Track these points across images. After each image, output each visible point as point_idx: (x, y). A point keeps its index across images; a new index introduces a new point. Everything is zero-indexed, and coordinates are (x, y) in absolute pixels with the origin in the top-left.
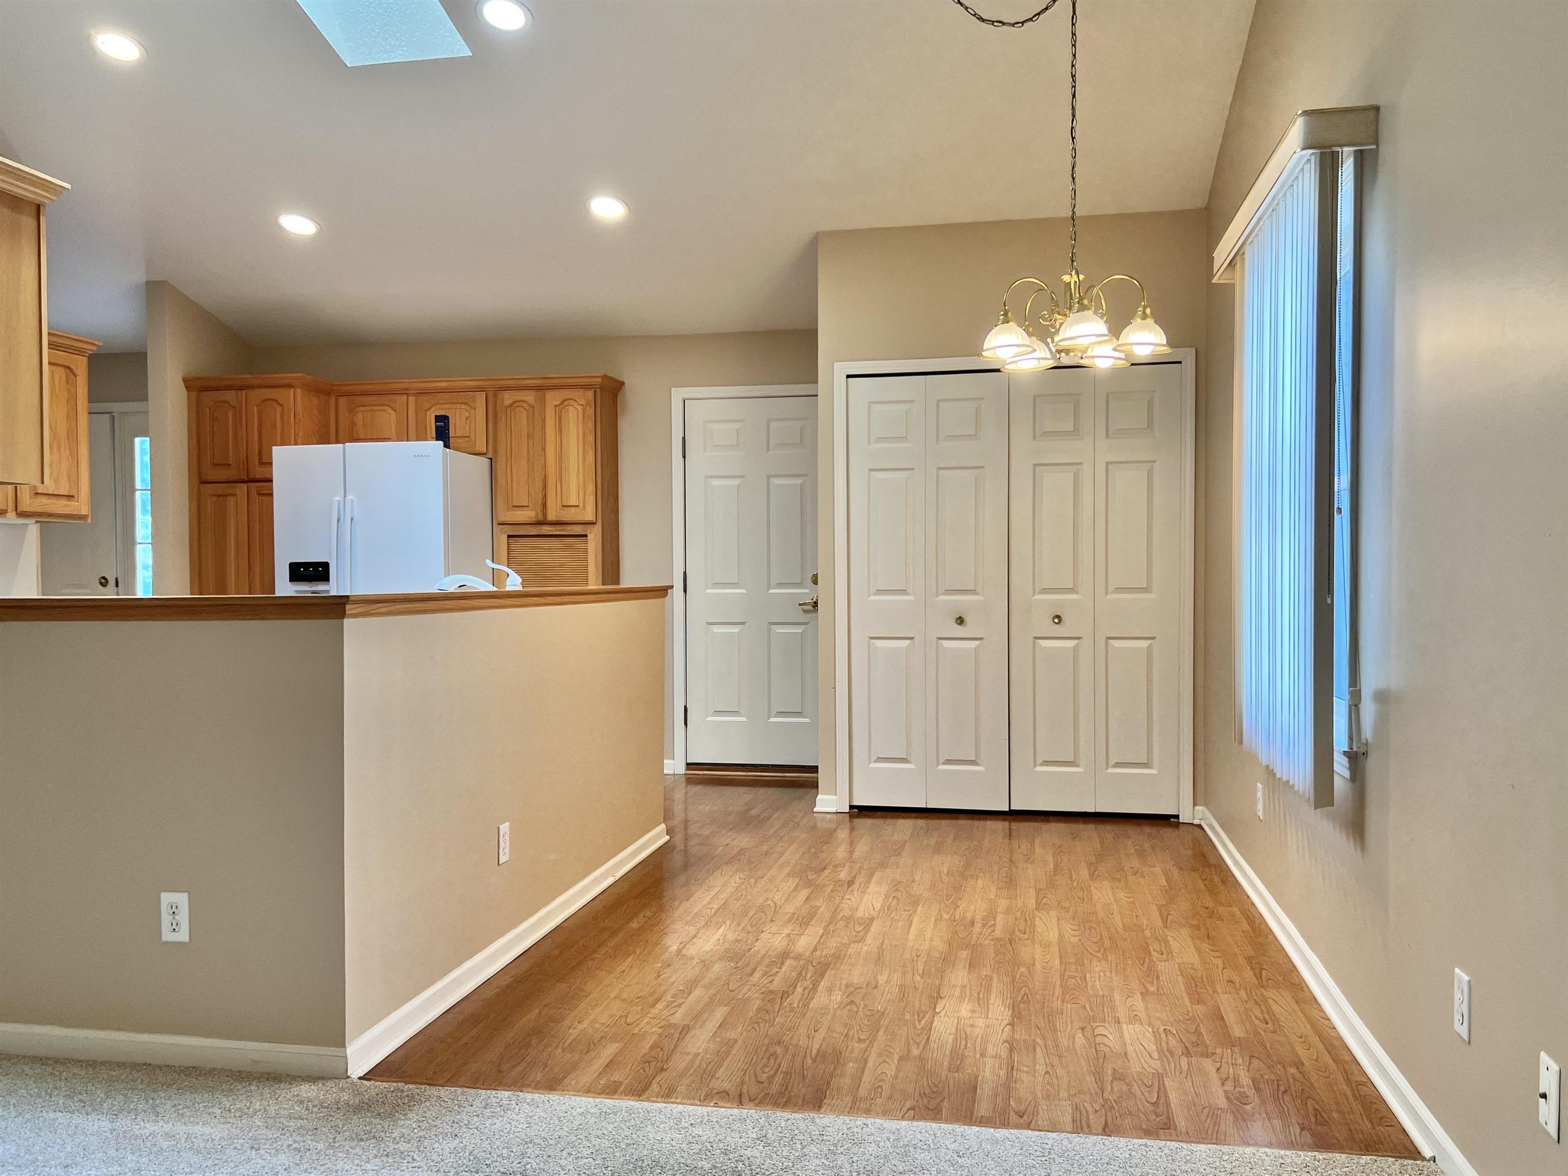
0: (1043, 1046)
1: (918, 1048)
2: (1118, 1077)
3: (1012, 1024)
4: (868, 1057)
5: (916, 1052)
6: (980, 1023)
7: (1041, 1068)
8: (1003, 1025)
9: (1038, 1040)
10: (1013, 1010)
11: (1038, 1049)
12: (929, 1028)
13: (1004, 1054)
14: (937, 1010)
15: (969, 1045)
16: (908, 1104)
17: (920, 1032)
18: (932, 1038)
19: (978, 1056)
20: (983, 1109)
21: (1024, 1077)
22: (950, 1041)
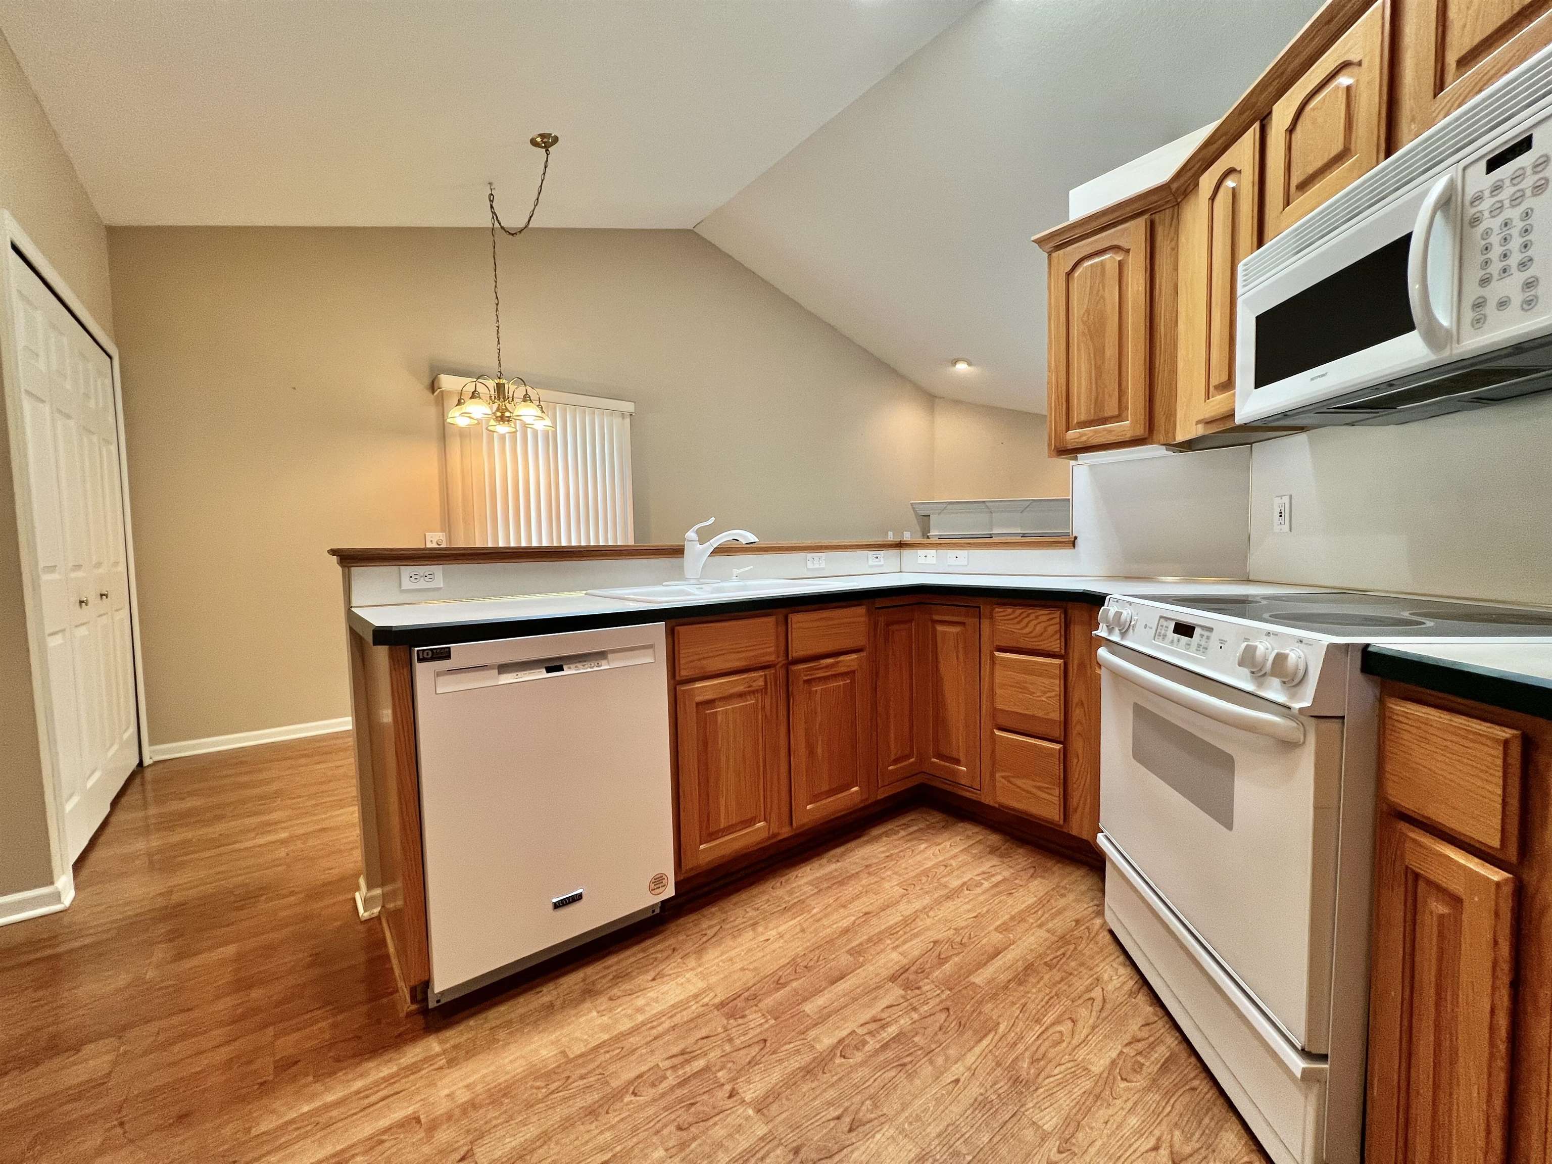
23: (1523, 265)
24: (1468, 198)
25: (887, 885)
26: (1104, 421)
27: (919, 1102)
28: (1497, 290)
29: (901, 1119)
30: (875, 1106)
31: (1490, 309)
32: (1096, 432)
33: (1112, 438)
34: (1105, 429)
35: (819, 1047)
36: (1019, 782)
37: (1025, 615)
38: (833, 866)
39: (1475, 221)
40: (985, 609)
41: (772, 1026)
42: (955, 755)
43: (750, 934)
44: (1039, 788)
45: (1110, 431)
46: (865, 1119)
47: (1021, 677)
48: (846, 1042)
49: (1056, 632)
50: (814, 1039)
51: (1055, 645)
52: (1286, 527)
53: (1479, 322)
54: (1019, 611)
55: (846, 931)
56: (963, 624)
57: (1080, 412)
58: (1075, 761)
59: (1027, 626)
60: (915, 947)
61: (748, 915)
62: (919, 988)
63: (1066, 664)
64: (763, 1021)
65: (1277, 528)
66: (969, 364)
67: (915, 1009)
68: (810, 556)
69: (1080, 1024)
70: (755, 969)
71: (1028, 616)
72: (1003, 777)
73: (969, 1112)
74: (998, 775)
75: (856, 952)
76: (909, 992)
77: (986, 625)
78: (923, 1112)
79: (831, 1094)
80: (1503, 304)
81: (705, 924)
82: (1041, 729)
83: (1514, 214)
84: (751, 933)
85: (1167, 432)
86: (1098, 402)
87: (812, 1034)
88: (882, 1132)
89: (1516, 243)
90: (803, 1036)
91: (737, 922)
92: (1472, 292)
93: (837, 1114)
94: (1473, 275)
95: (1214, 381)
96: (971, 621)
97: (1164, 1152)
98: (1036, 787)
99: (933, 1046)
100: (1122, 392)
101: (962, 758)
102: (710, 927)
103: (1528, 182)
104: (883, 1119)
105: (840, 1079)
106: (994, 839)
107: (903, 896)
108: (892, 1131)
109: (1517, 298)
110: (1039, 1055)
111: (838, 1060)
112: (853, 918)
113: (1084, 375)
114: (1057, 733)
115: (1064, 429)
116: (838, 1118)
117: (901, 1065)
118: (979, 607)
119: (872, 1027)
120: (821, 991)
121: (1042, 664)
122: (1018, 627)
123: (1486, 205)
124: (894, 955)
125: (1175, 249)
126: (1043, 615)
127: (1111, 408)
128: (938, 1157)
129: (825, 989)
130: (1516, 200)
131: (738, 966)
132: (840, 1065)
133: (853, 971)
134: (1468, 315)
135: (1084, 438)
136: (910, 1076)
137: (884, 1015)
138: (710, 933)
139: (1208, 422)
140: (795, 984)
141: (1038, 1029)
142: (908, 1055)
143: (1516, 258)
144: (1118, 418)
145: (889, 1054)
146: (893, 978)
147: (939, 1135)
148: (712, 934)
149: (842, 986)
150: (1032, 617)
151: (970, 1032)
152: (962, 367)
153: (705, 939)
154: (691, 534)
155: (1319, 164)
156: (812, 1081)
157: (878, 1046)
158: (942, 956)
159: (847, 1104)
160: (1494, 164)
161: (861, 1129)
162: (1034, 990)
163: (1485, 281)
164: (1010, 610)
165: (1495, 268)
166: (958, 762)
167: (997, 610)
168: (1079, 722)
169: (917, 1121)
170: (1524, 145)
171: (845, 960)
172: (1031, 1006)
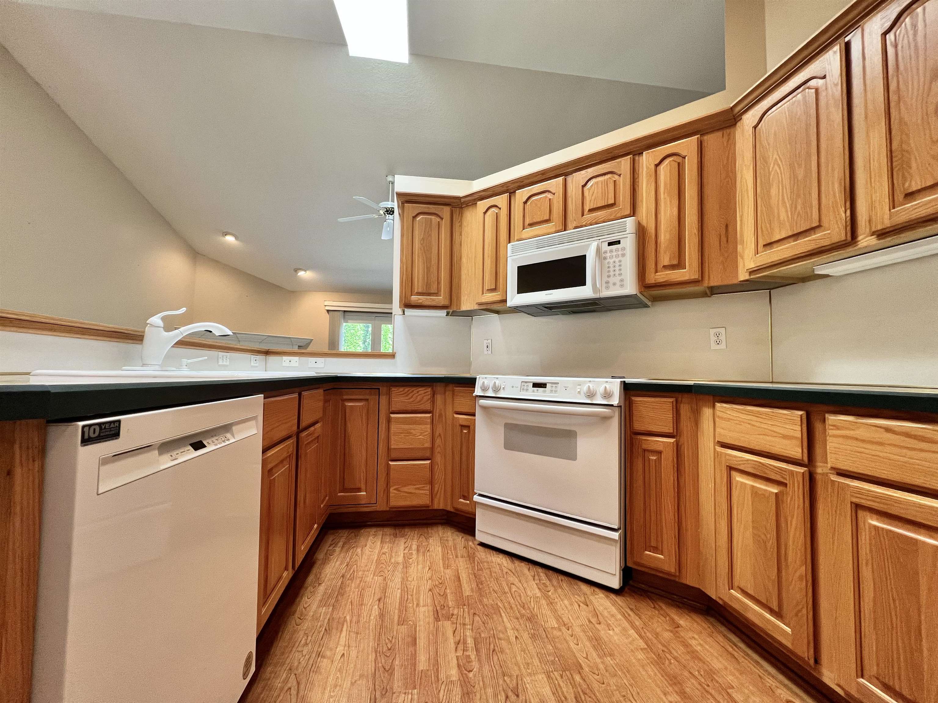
23: (620, 275)
24: (603, 252)
25: (369, 579)
26: (429, 294)
27: (519, 658)
28: (612, 280)
29: (524, 671)
30: (510, 676)
31: (611, 285)
32: (427, 299)
33: (433, 303)
34: (431, 299)
35: (454, 679)
36: (406, 489)
37: (411, 391)
38: (322, 588)
39: (605, 258)
40: (383, 390)
41: (419, 694)
42: (358, 486)
43: (324, 663)
44: (418, 489)
45: (434, 300)
46: (515, 685)
47: (406, 427)
48: (462, 664)
49: (429, 399)
50: (447, 678)
51: (428, 407)
52: (490, 352)
53: (607, 288)
54: (407, 390)
55: (382, 615)
56: (367, 400)
57: (418, 286)
58: (437, 467)
59: (412, 397)
60: (425, 598)
61: (304, 653)
62: (453, 615)
63: (433, 416)
64: (410, 696)
65: (486, 352)
66: (236, 238)
67: (464, 624)
68: (221, 354)
69: (515, 583)
70: (361, 676)
71: (413, 391)
72: (395, 489)
73: (535, 644)
74: (391, 490)
75: (402, 621)
76: (452, 619)
77: (384, 400)
78: (525, 660)
79: (490, 691)
80: (614, 284)
81: (278, 683)
82: (419, 454)
83: (617, 260)
84: (325, 660)
85: (457, 306)
86: (428, 284)
87: (442, 676)
88: (526, 683)
89: (617, 268)
90: (440, 682)
91: (303, 663)
92: (605, 279)
93: (504, 697)
94: (605, 274)
95: (486, 287)
96: (373, 399)
97: (581, 605)
98: (416, 489)
99: (492, 632)
100: (439, 283)
101: (363, 486)
102: (286, 681)
103: (620, 253)
104: (519, 678)
105: (483, 681)
106: (388, 531)
107: (385, 579)
108: (528, 678)
109: (618, 283)
110: (522, 605)
111: (471, 675)
112: (376, 607)
113: (421, 271)
114: (428, 454)
115: (410, 294)
116: (507, 697)
117: (493, 651)
118: (379, 389)
119: (461, 646)
120: (415, 653)
121: (421, 418)
122: (407, 398)
123: (608, 255)
124: (422, 609)
125: (461, 226)
126: (422, 391)
127: (433, 290)
128: (551, 670)
129: (415, 651)
130: (617, 256)
131: (347, 684)
132: (475, 676)
133: (416, 631)
134: (604, 285)
135: (421, 301)
136: (502, 651)
137: (458, 638)
138: (292, 682)
139: (480, 304)
140: (397, 662)
141: (509, 595)
142: (490, 645)
143: (617, 272)
144: (437, 294)
145: (483, 652)
146: (437, 619)
147: (540, 662)
148: (295, 683)
149: (422, 642)
150: (415, 392)
151: (494, 616)
152: (230, 239)
153: (294, 692)
154: (156, 320)
155: (539, 220)
156: (475, 695)
157: (475, 653)
158: (442, 594)
159: (501, 688)
160: (610, 244)
161: (520, 691)
162: (489, 582)
163: (609, 276)
164: (401, 389)
165: (612, 273)
166: (359, 490)
167: (393, 389)
168: (439, 446)
169: (528, 666)
170: (618, 242)
171: (403, 629)
172: (496, 589)
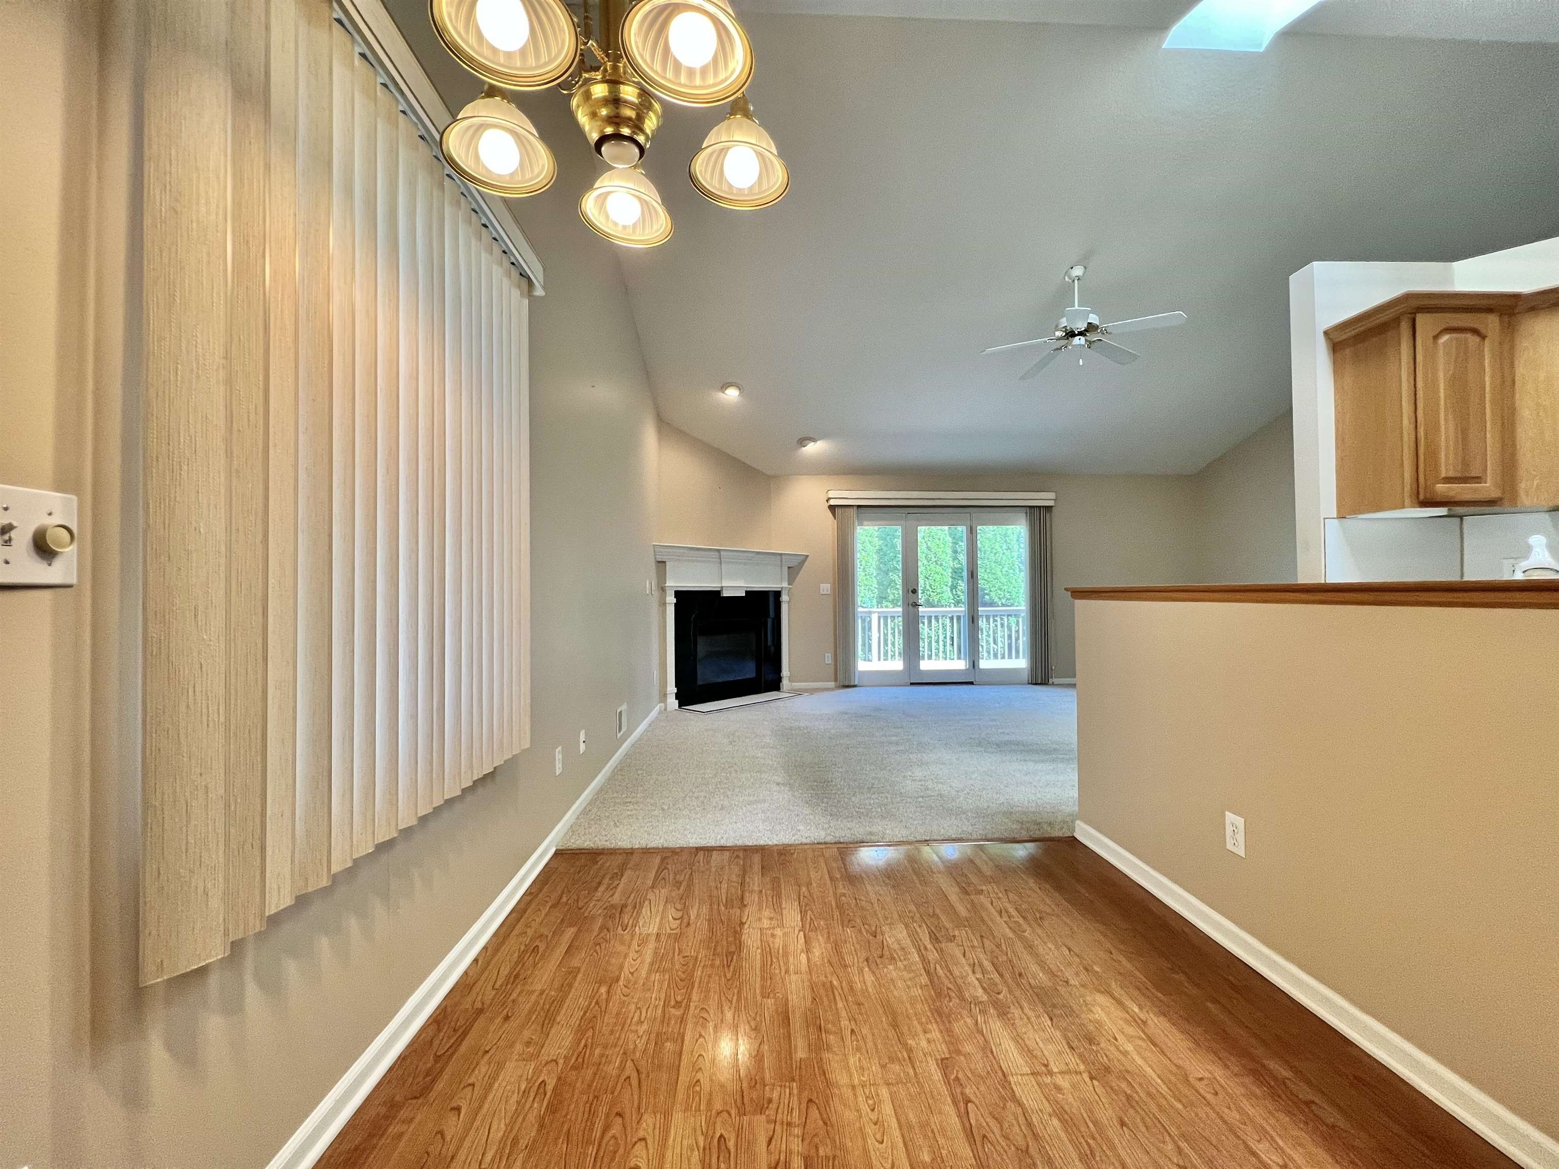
0: (721, 904)
1: (804, 893)
2: (678, 884)
3: (742, 924)
4: (832, 884)
5: (804, 889)
6: (766, 923)
7: (724, 886)
8: (749, 922)
9: (723, 908)
10: (740, 942)
11: (724, 901)
12: (803, 913)
13: (747, 894)
14: (802, 934)
15: (771, 899)
16: (795, 856)
17: (807, 908)
18: (797, 903)
19: (764, 891)
20: (757, 858)
21: (734, 878)
22: (784, 902)
